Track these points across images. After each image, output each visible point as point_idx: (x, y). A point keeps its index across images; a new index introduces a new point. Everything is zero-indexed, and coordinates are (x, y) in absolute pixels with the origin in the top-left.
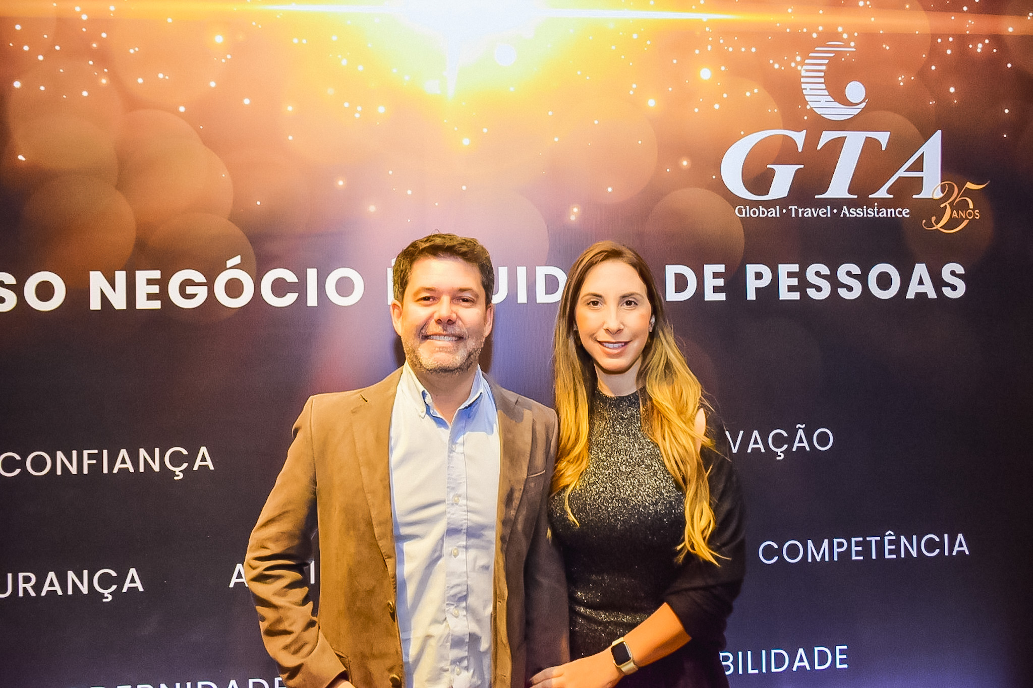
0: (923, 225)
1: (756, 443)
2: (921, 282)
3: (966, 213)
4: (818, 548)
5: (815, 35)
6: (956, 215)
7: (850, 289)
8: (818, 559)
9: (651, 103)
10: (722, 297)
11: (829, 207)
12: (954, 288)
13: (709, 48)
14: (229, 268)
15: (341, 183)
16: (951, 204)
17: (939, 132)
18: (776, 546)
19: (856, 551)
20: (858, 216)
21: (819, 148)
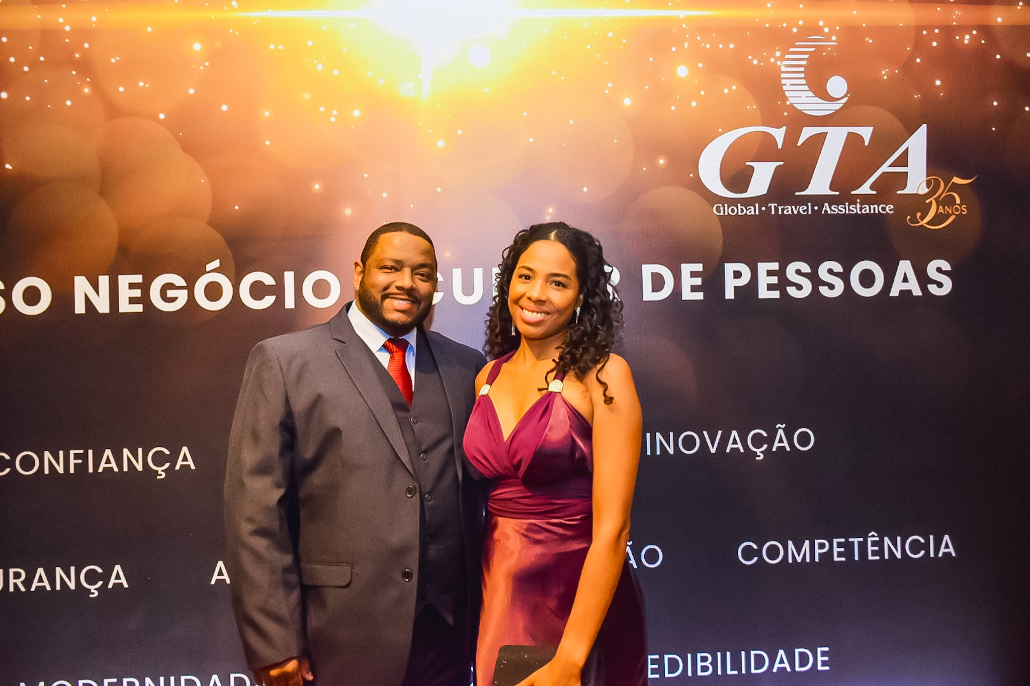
0: (908, 221)
1: (735, 442)
2: (905, 280)
3: (952, 208)
4: (799, 549)
5: (795, 30)
6: (942, 211)
7: (831, 287)
8: (799, 559)
10: (699, 296)
11: (809, 204)
12: (940, 285)
13: (686, 45)
14: (209, 272)
15: (317, 186)
16: (937, 200)
17: (924, 128)
18: (755, 547)
19: (838, 552)
20: (839, 212)
21: (799, 144)
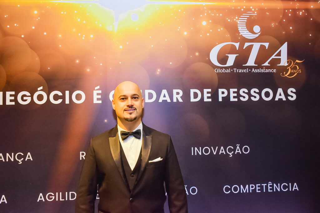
0: (281, 75)
1: (222, 151)
2: (280, 95)
3: (296, 71)
4: (244, 188)
5: (242, 10)
6: (293, 72)
7: (255, 97)
8: (245, 192)
9: (185, 33)
10: (210, 100)
11: (247, 69)
12: (292, 97)
13: (206, 14)
14: (39, 91)
15: (77, 61)
16: (291, 68)
17: (286, 43)
18: (229, 187)
19: (258, 189)
20: (258, 72)
21: (244, 48)
